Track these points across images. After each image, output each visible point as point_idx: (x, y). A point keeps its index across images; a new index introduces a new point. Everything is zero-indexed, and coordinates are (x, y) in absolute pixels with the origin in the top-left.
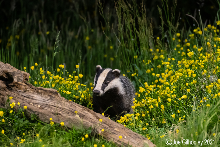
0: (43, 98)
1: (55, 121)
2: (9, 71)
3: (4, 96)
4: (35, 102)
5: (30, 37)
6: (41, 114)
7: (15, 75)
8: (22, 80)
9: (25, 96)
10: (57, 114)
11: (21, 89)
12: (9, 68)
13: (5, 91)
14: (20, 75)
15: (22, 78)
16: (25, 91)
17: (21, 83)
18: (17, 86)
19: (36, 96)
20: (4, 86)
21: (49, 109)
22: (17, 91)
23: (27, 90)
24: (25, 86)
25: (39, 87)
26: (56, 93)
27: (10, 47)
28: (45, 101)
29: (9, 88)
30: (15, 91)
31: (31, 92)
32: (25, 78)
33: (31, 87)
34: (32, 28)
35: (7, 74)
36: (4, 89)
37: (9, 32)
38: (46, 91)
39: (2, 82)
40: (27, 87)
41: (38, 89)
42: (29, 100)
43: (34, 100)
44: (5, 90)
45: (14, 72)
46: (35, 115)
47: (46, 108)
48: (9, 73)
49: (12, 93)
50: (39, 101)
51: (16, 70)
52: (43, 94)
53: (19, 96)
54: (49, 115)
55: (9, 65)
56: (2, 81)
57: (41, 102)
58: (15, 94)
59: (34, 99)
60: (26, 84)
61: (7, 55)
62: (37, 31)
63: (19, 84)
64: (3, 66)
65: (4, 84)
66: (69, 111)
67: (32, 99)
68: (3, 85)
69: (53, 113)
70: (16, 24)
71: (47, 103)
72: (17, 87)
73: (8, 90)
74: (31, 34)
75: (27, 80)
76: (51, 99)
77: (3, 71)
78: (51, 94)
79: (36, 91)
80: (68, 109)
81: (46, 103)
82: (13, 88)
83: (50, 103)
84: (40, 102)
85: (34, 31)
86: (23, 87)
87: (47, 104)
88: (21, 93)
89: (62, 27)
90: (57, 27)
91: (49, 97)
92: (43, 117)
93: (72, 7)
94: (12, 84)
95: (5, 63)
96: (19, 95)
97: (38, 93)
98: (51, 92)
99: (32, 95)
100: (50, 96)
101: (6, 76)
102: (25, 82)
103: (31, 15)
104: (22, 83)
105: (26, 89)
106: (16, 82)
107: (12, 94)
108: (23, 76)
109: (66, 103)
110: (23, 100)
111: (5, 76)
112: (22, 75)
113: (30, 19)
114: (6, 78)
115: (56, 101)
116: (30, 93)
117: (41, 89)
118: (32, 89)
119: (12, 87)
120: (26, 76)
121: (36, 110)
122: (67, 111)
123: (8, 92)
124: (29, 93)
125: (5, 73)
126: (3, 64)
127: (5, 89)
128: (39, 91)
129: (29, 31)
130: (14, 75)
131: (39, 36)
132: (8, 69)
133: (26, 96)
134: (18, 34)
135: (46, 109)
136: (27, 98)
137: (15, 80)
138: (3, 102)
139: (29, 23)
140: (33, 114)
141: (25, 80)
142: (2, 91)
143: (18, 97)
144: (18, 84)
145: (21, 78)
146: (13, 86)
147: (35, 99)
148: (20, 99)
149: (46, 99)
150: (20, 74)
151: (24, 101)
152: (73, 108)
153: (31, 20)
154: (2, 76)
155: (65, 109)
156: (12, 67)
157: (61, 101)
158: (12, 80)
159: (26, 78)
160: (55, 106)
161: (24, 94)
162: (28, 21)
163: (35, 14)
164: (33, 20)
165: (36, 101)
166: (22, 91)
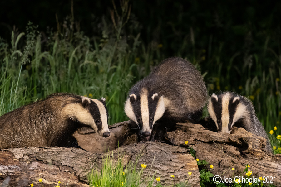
2: (244, 136)
3: (237, 165)
4: (272, 171)
5: (266, 98)
6: (280, 184)
7: (250, 140)
8: (258, 147)
9: (261, 165)
11: (257, 156)
12: (242, 133)
13: (239, 159)
14: (256, 141)
15: (258, 145)
16: (261, 159)
17: (256, 150)
18: (253, 152)
19: (273, 164)
20: (238, 153)
22: (252, 158)
23: (263, 158)
24: (261, 153)
29: (244, 155)
30: (250, 158)
31: (269, 159)
32: (261, 145)
33: (268, 154)
34: (268, 87)
35: (241, 139)
40: (264, 154)
41: (276, 156)
42: (266, 168)
43: (272, 169)
45: (249, 138)
48: (244, 139)
50: (277, 169)
51: (251, 135)
53: (255, 165)
55: (243, 129)
56: (236, 148)
58: (250, 162)
59: (272, 168)
60: (263, 150)
62: (275, 90)
63: (255, 151)
65: (238, 151)
67: (270, 167)
68: (236, 152)
72: (252, 155)
73: (242, 158)
74: (268, 94)
75: (263, 146)
77: (237, 136)
79: (273, 159)
82: (248, 156)
85: (271, 91)
86: (259, 154)
88: (256, 162)
94: (247, 151)
96: (254, 163)
97: (276, 160)
99: (269, 163)
101: (240, 143)
102: (261, 149)
103: (267, 73)
104: (258, 149)
105: (262, 156)
106: (251, 149)
107: (247, 162)
108: (259, 142)
110: (259, 169)
111: (238, 142)
112: (258, 141)
113: (266, 77)
114: (240, 144)
117: (279, 156)
118: (270, 157)
119: (246, 155)
120: (263, 142)
123: (243, 160)
124: (266, 161)
125: (239, 139)
126: (236, 129)
127: (239, 157)
128: (278, 158)
129: (265, 91)
131: (276, 97)
132: (242, 135)
133: (263, 164)
134: (253, 95)
136: (264, 166)
137: (250, 147)
138: (236, 171)
139: (266, 82)
141: (261, 147)
142: (235, 159)
143: (253, 166)
144: (253, 151)
145: (256, 144)
146: (248, 154)
147: (273, 168)
148: (256, 167)
150: (255, 139)
151: (261, 170)
153: (267, 79)
154: (236, 142)
156: (247, 132)
159: (263, 144)
161: (261, 162)
162: (264, 79)
163: (271, 71)
164: (270, 78)
165: (274, 170)
166: (258, 158)
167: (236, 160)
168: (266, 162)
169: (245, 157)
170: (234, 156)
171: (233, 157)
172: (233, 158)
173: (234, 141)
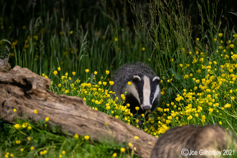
0: (67, 107)
1: (80, 134)
3: (21, 106)
5: (50, 38)
6: (64, 125)
8: (42, 87)
9: (45, 106)
10: (83, 126)
11: (41, 97)
12: (26, 73)
14: (40, 81)
15: (42, 85)
16: (46, 100)
17: (40, 90)
18: (36, 93)
19: (58, 105)
20: (21, 93)
21: (74, 120)
22: (36, 99)
23: (47, 98)
24: (45, 93)
25: (62, 95)
26: (81, 102)
28: (68, 111)
29: (27, 96)
30: (34, 99)
32: (46, 85)
34: (52, 27)
35: (25, 80)
37: (27, 32)
38: (70, 100)
40: (48, 94)
41: (60, 97)
42: (50, 109)
44: (23, 98)
45: (33, 78)
46: (57, 127)
47: (70, 119)
48: (28, 79)
49: (31, 102)
51: (35, 75)
52: (66, 103)
53: (39, 106)
54: (73, 127)
55: (27, 69)
56: (19, 88)
57: (65, 112)
58: (34, 102)
59: (56, 109)
60: (47, 91)
61: (24, 58)
62: (59, 30)
63: (39, 92)
64: (20, 70)
65: (22, 91)
66: (96, 123)
67: (54, 108)
69: (78, 125)
70: (35, 24)
72: (36, 95)
73: (26, 99)
75: (47, 86)
76: (76, 109)
77: (21, 76)
78: (75, 103)
79: (58, 100)
80: (95, 119)
81: (70, 113)
82: (32, 96)
83: (75, 113)
85: (55, 30)
86: (43, 95)
88: (41, 102)
89: (87, 26)
90: (81, 27)
91: (73, 106)
92: (67, 129)
93: (98, 3)
94: (31, 91)
95: (22, 67)
96: (39, 104)
97: (61, 101)
98: (75, 100)
99: (54, 104)
100: (74, 105)
101: (24, 83)
102: (45, 90)
103: (51, 12)
104: (42, 90)
106: (35, 89)
108: (43, 82)
110: (43, 109)
111: (22, 83)
112: (42, 81)
113: (50, 16)
114: (24, 85)
115: (81, 111)
116: (52, 101)
117: (64, 97)
119: (30, 95)
120: (47, 82)
121: (58, 122)
122: (94, 122)
123: (27, 101)
125: (23, 79)
128: (62, 99)
129: (49, 31)
130: (33, 81)
131: (60, 37)
132: (26, 75)
133: (47, 105)
134: (37, 34)
135: (70, 121)
136: (48, 107)
137: (34, 87)
138: (20, 112)
139: (50, 21)
140: (55, 126)
141: (45, 87)
144: (37, 91)
145: (41, 85)
146: (32, 94)
147: (58, 109)
149: (69, 109)
151: (45, 111)
152: (100, 118)
154: (19, 83)
156: (31, 72)
157: (87, 110)
158: (31, 86)
160: (80, 117)
162: (48, 19)
163: (56, 11)
164: (54, 18)
165: (58, 111)
166: (42, 99)
167: (20, 100)
168: (51, 103)
171: (17, 97)
172: (17, 99)
173: (18, 81)
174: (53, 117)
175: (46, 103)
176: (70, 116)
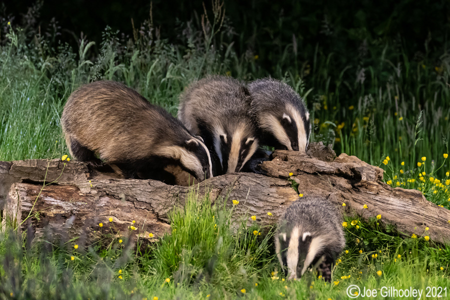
0: (402, 203)
1: (419, 234)
2: (356, 165)
3: (348, 201)
4: (391, 208)
5: (383, 119)
6: (400, 224)
7: (364, 171)
8: (373, 179)
9: (377, 201)
10: (422, 224)
11: (371, 190)
12: (354, 162)
14: (371, 172)
15: (373, 176)
16: (377, 193)
17: (371, 182)
18: (367, 186)
19: (392, 200)
20: (349, 186)
21: (411, 218)
22: (366, 193)
23: (380, 192)
24: (377, 186)
25: (397, 188)
26: (420, 196)
27: (356, 133)
28: (404, 206)
29: (356, 189)
30: (364, 193)
31: (387, 194)
32: (377, 176)
33: (386, 188)
34: (385, 108)
35: (353, 170)
36: (348, 190)
37: (355, 113)
38: (406, 193)
39: (345, 182)
40: (381, 187)
41: (394, 190)
42: (383, 205)
43: (390, 206)
44: (350, 192)
45: (363, 168)
46: (391, 226)
47: (407, 216)
48: (356, 169)
49: (360, 197)
50: (397, 206)
51: (365, 164)
52: (402, 197)
53: (369, 201)
54: (410, 225)
55: (354, 157)
56: (346, 180)
57: (400, 208)
58: (363, 197)
59: (390, 204)
60: (379, 183)
61: (352, 144)
62: (393, 110)
63: (370, 184)
64: (346, 159)
65: (349, 184)
66: (437, 220)
67: (387, 204)
68: (347, 185)
69: (415, 223)
70: (365, 102)
71: (408, 209)
72: (367, 188)
73: (354, 192)
74: (385, 116)
75: (380, 177)
76: (414, 204)
77: (348, 166)
78: (413, 197)
79: (392, 194)
80: (436, 217)
81: (406, 209)
82: (361, 189)
83: (412, 209)
84: (398, 208)
85: (389, 111)
86: (375, 187)
87: (407, 211)
88: (372, 196)
89: (426, 105)
90: (419, 106)
91: (410, 201)
92: (402, 229)
93: (439, 78)
94: (360, 184)
95: (350, 155)
96: (369, 198)
97: (395, 195)
98: (413, 194)
99: (387, 198)
100: (411, 199)
101: (352, 173)
102: (377, 181)
103: (384, 89)
104: (374, 182)
105: (378, 190)
106: (365, 181)
108: (374, 173)
109: (432, 208)
110: (375, 205)
111: (349, 173)
112: (373, 171)
113: (383, 94)
114: (352, 176)
115: (419, 207)
116: (385, 195)
117: (399, 190)
118: (387, 191)
119: (359, 188)
120: (379, 173)
121: (392, 220)
122: (435, 219)
123: (355, 195)
125: (350, 169)
126: (347, 157)
128: (397, 193)
129: (382, 112)
130: (362, 171)
131: (395, 118)
132: (354, 164)
133: (379, 200)
134: (367, 115)
135: (407, 218)
136: (381, 202)
137: (364, 178)
138: (347, 208)
139: (382, 100)
140: (388, 225)
141: (377, 178)
142: (345, 194)
143: (367, 202)
144: (367, 183)
145: (371, 176)
146: (361, 187)
147: (392, 204)
148: (372, 204)
149: (406, 204)
150: (370, 170)
151: (377, 207)
152: (443, 215)
153: (384, 98)
154: (346, 173)
155: (432, 217)
156: (360, 160)
157: (427, 205)
158: (360, 178)
159: (379, 176)
160: (419, 214)
162: (381, 97)
163: (389, 88)
164: (387, 97)
165: (393, 207)
166: (373, 192)
167: (347, 195)
168: (384, 197)
169: (359, 191)
170: (344, 189)
171: (344, 191)
172: (343, 193)
173: (344, 172)
174: (386, 214)
175: (377, 198)
176: (407, 213)
